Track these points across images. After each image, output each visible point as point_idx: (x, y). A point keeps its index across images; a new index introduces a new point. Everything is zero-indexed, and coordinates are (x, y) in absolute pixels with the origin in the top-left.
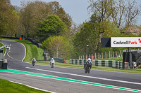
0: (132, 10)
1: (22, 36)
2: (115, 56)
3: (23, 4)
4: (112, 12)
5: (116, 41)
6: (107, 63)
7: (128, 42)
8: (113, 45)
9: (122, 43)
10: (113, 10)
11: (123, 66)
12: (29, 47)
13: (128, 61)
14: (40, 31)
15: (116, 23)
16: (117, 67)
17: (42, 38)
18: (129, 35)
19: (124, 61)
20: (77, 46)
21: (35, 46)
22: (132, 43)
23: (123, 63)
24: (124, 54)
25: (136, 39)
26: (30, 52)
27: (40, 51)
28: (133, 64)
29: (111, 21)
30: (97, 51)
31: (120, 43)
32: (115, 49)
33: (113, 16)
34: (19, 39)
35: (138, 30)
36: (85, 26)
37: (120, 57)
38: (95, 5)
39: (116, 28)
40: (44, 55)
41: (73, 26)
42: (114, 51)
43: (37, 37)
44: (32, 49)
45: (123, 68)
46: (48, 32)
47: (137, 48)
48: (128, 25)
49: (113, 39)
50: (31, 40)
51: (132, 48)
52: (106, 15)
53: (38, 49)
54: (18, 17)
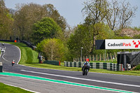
0: (126, 13)
1: (17, 39)
2: (110, 58)
3: (17, 7)
4: (106, 14)
5: (110, 44)
6: (101, 66)
7: (122, 44)
8: (107, 47)
9: (117, 45)
10: (107, 12)
11: (118, 68)
12: (24, 50)
13: (122, 63)
14: (35, 34)
15: (110, 25)
16: (111, 70)
17: (37, 41)
18: (123, 37)
19: (118, 63)
20: (72, 48)
21: (30, 49)
22: (127, 45)
23: (118, 65)
24: (119, 56)
25: (130, 41)
26: (25, 54)
27: (35, 54)
28: (127, 66)
29: (106, 23)
30: (92, 53)
31: (114, 45)
32: (110, 52)
33: (107, 18)
34: (14, 41)
35: (132, 32)
36: (80, 29)
37: (115, 59)
38: (89, 7)
39: (110, 30)
40: (39, 58)
41: (67, 28)
42: (109, 53)
43: (31, 39)
44: (27, 51)
45: (118, 70)
46: (42, 34)
47: (131, 50)
48: (122, 27)
49: (107, 41)
50: (26, 43)
51: (127, 50)
52: (100, 17)
53: (33, 51)
54: (13, 20)
